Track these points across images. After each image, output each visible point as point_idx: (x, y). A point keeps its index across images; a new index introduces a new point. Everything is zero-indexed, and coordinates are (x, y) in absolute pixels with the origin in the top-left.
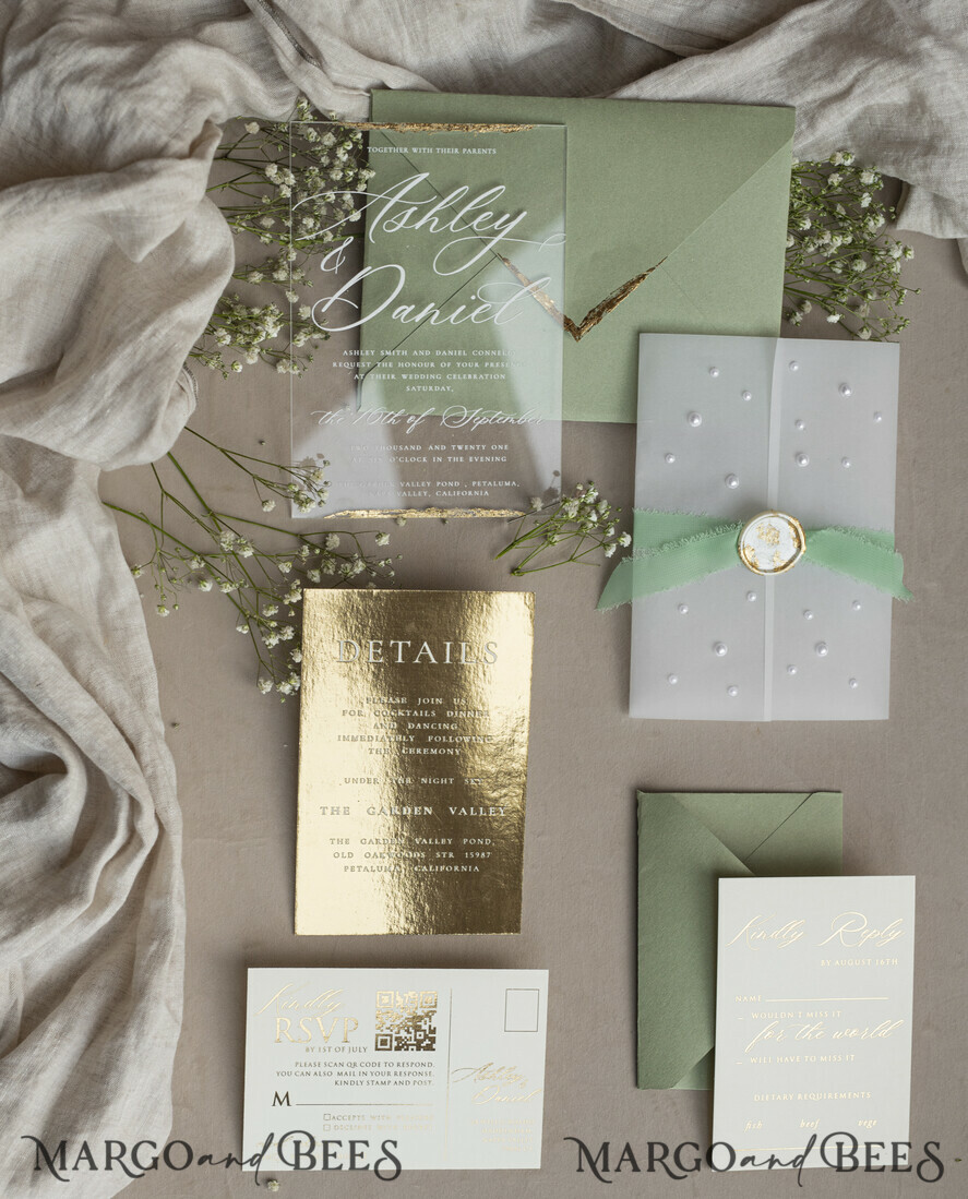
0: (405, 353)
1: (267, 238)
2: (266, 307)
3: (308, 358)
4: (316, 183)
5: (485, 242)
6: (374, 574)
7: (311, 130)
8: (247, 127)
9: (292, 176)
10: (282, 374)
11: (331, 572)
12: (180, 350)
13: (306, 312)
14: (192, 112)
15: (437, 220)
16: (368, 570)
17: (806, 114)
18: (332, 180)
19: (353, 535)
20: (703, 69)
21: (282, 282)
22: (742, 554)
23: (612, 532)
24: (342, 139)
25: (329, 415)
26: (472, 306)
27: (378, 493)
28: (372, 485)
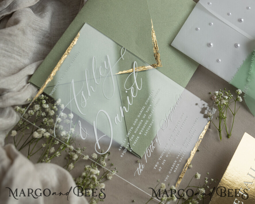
0: (132, 128)
1: (58, 154)
2: (85, 169)
3: (112, 165)
4: (50, 123)
7: (29, 112)
9: (42, 129)
10: (112, 178)
11: (198, 203)
13: (95, 155)
15: (92, 87)
18: (53, 116)
21: (78, 158)
24: (40, 102)
25: (139, 169)
26: (129, 94)
27: (176, 169)
28: (172, 169)
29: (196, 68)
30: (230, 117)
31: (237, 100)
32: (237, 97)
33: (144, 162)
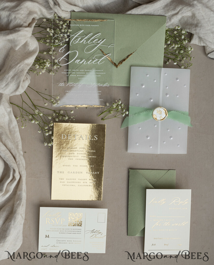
0: (78, 70)
1: (48, 44)
2: (47, 60)
3: (57, 71)
4: (58, 32)
5: (96, 46)
6: (70, 120)
7: (57, 20)
8: (43, 20)
9: (53, 31)
10: (50, 75)
11: (61, 119)
12: (26, 70)
13: (56, 61)
14: (29, 17)
15: (85, 41)
16: (69, 119)
17: (169, 18)
18: (62, 32)
19: (66, 111)
20: (146, 8)
21: (51, 54)
22: (153, 116)
23: (124, 111)
24: (64, 23)
25: (61, 84)
26: (93, 60)
29: (127, 86)
30: (113, 115)
33: (65, 85)
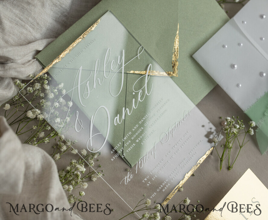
0: (130, 133)
1: (47, 140)
2: (71, 163)
3: (99, 166)
4: (47, 105)
5: (120, 72)
7: (28, 88)
8: (5, 108)
9: (37, 110)
10: (96, 180)
15: (99, 79)
18: (51, 99)
21: (66, 150)
24: (42, 82)
25: (127, 178)
27: (165, 188)
28: (161, 187)
29: (212, 88)
30: (236, 148)
31: (248, 132)
32: (249, 129)
